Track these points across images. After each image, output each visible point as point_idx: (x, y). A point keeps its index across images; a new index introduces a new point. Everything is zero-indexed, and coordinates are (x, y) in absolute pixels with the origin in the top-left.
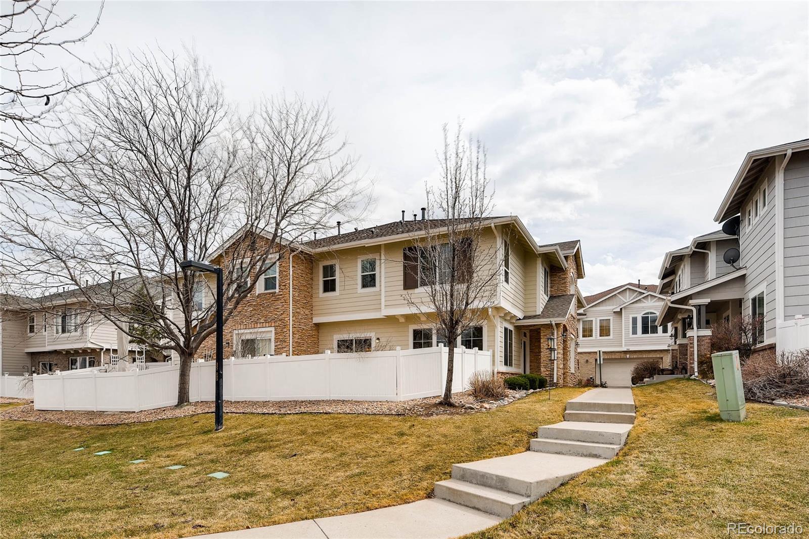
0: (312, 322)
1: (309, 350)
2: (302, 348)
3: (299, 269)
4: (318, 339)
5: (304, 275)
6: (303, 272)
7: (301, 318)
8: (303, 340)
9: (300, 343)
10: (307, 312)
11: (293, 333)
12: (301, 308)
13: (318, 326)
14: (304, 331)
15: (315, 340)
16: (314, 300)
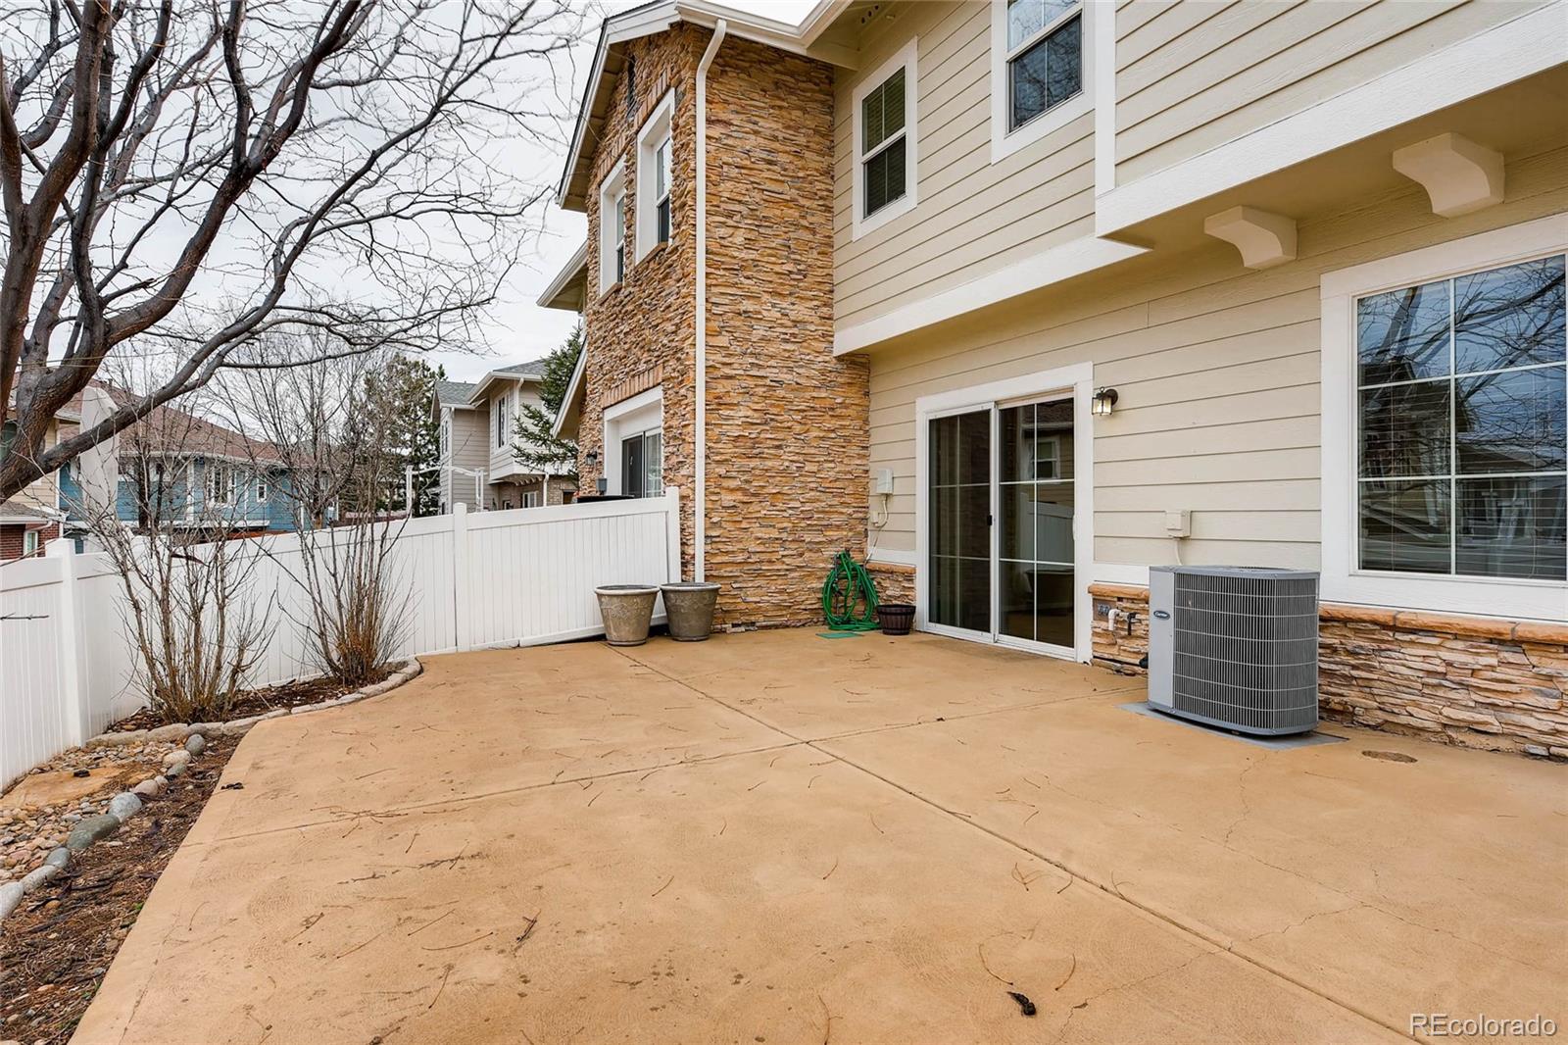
0: (831, 352)
1: (809, 467)
2: (769, 463)
3: (756, 133)
4: (866, 421)
5: (783, 158)
6: (776, 145)
7: (763, 339)
8: (775, 429)
9: (756, 442)
10: (801, 311)
11: (716, 404)
12: (765, 297)
13: (862, 364)
14: (780, 393)
15: (843, 427)
16: (839, 257)
